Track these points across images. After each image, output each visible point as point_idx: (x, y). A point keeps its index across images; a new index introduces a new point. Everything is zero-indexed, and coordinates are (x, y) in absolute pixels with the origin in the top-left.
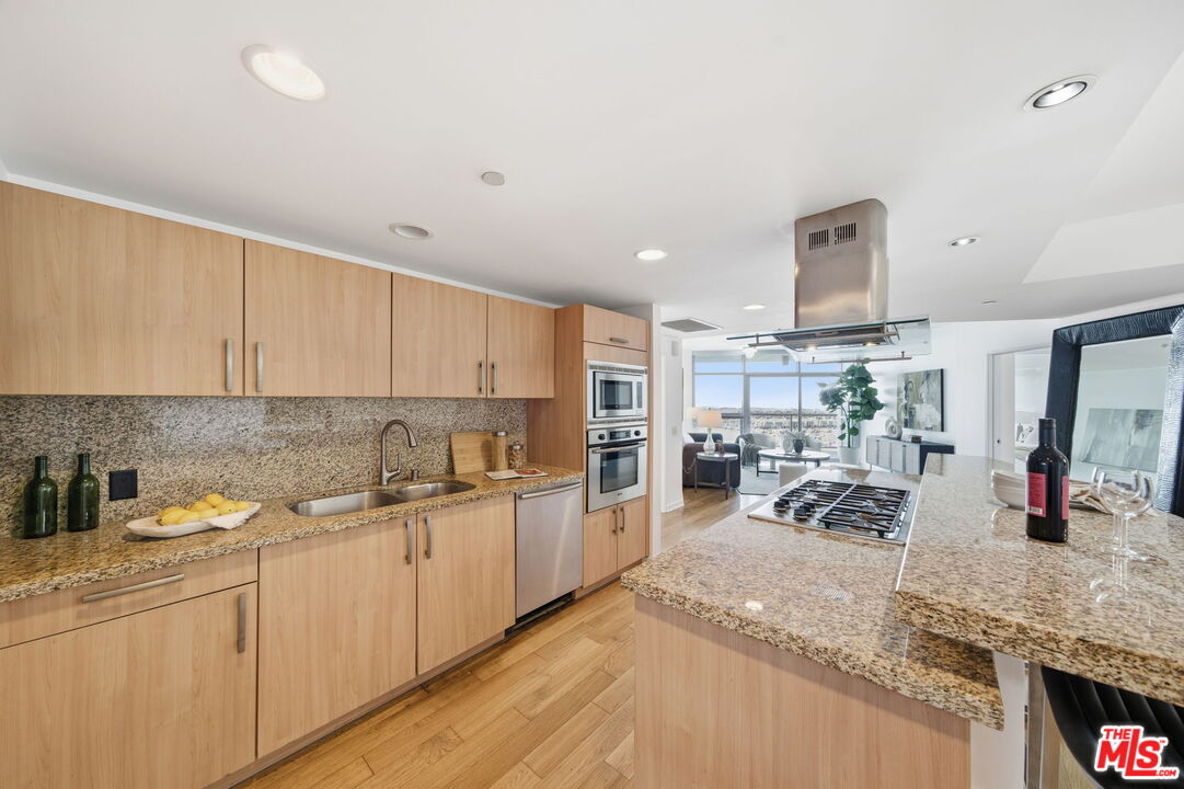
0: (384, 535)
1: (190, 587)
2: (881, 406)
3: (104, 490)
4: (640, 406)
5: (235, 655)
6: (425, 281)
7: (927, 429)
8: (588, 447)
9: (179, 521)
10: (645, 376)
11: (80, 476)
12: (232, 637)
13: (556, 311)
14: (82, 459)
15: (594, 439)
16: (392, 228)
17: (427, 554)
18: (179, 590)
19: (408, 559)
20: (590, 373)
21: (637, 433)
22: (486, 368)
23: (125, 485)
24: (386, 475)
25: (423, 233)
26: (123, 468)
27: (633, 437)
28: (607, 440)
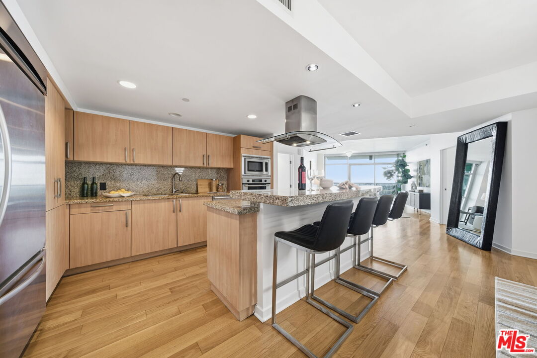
0: (166, 203)
1: (115, 208)
2: (411, 177)
3: (99, 187)
4: (267, 170)
5: (125, 228)
6: (183, 129)
7: (427, 187)
8: (243, 184)
9: (114, 194)
10: (270, 160)
11: (93, 183)
12: (125, 223)
13: (234, 137)
14: (94, 178)
15: (245, 181)
16: (169, 114)
17: (180, 211)
18: (112, 208)
19: (174, 212)
20: (243, 159)
21: (266, 181)
22: (206, 157)
23: (103, 187)
24: (174, 190)
25: (179, 115)
26: (103, 182)
27: (263, 182)
28: (251, 182)
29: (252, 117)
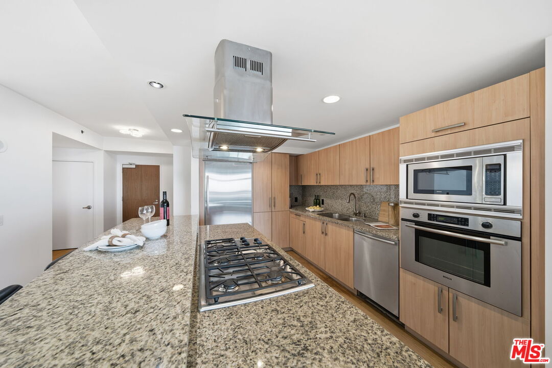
1: (301, 218)
3: (321, 202)
8: (401, 220)
19: (323, 233)
22: (370, 171)
26: (323, 199)
28: (424, 218)
29: (331, 99)
